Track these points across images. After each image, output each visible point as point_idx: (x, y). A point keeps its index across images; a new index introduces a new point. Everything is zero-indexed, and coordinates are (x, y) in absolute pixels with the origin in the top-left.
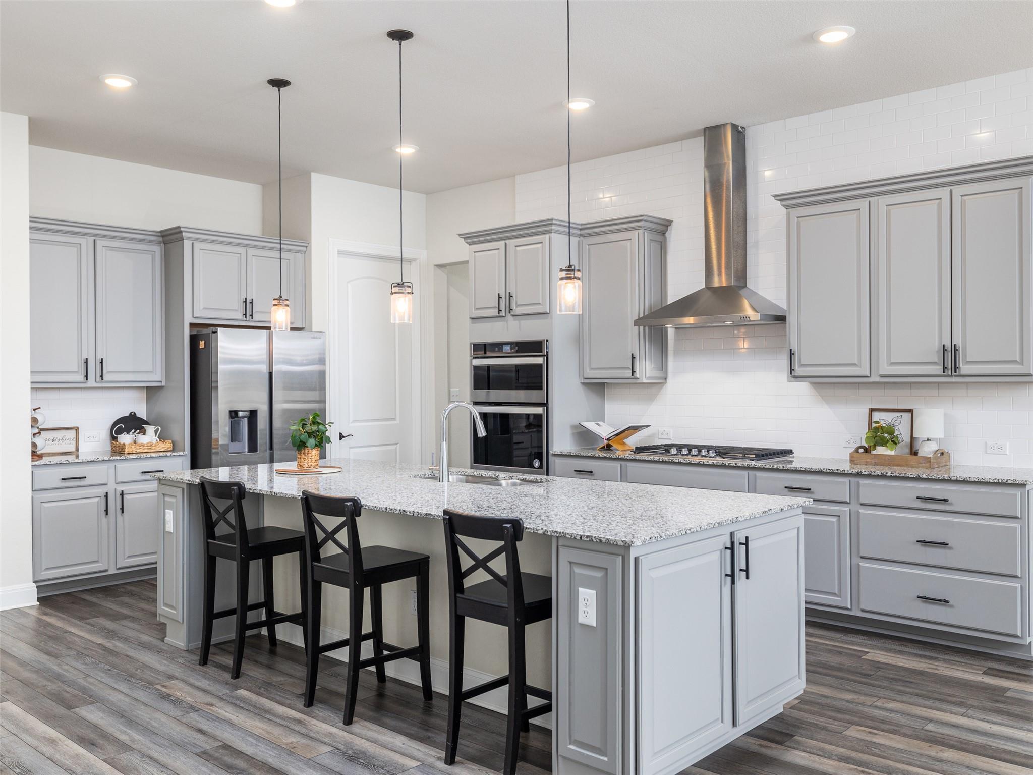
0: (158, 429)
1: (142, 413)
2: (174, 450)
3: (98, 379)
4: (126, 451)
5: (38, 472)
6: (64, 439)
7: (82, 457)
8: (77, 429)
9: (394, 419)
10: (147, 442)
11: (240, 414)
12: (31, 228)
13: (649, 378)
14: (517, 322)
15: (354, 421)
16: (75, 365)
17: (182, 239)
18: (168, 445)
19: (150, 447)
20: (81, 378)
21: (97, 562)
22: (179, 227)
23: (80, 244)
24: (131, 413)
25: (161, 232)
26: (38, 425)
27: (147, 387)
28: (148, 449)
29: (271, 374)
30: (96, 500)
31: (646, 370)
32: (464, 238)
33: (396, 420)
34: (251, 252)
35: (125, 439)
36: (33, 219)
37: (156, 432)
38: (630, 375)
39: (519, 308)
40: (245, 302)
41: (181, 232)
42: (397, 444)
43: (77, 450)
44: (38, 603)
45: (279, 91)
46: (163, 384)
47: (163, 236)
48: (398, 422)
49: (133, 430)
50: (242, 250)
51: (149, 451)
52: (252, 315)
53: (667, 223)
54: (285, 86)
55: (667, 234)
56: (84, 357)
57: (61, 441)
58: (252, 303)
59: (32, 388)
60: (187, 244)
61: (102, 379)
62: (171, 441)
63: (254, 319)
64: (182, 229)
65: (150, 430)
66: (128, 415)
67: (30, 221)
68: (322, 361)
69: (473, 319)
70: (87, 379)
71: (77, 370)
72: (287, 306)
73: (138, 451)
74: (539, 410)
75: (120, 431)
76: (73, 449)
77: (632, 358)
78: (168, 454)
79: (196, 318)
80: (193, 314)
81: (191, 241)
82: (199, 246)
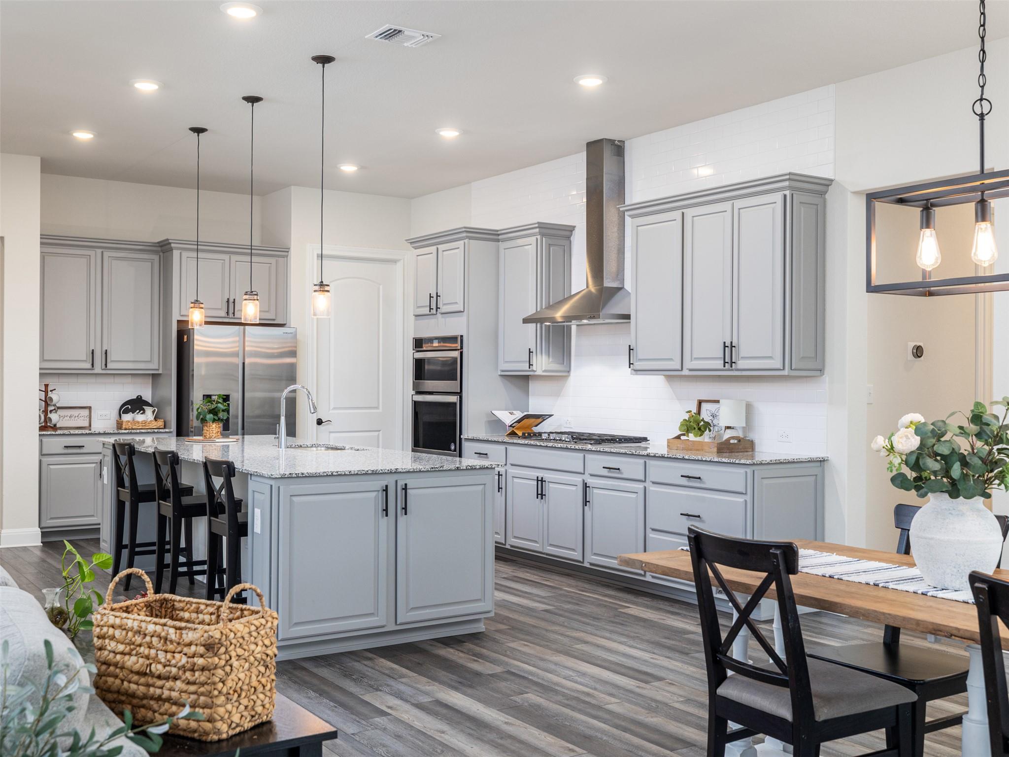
0: (155, 410)
1: (147, 396)
2: (165, 427)
3: (104, 367)
4: (124, 427)
5: (45, 440)
6: (77, 416)
7: (93, 431)
8: (90, 408)
9: (377, 408)
10: (144, 420)
11: (213, 397)
12: (42, 243)
13: (545, 371)
14: (443, 319)
15: (334, 408)
16: (83, 354)
17: (171, 250)
18: (160, 423)
19: (144, 425)
20: (89, 366)
21: (93, 516)
22: (168, 240)
23: (90, 256)
24: (138, 397)
25: (158, 243)
26: (53, 403)
27: (153, 374)
29: (244, 364)
30: (94, 465)
31: (542, 364)
32: (411, 243)
33: (379, 409)
34: (234, 258)
35: (127, 417)
36: (43, 236)
37: (153, 412)
38: (527, 368)
39: (444, 307)
40: (228, 301)
41: (170, 243)
42: (379, 431)
43: (90, 425)
44: (42, 544)
45: (198, 136)
46: (160, 372)
47: (161, 246)
48: (380, 410)
49: (138, 411)
50: (226, 257)
51: (143, 427)
52: (234, 313)
53: (571, 229)
54: (202, 132)
55: (572, 238)
56: (91, 349)
58: (234, 302)
59: (40, 374)
60: (176, 253)
61: (106, 367)
62: (162, 420)
63: (235, 316)
64: (170, 241)
65: (149, 411)
66: (135, 398)
67: (41, 238)
68: (293, 354)
69: (416, 316)
70: (93, 367)
71: (85, 359)
72: (202, 308)
73: (134, 427)
74: (453, 399)
75: (126, 411)
76: (87, 425)
77: (530, 352)
78: (156, 431)
79: (182, 315)
80: (180, 313)
81: (179, 251)
82: (185, 254)
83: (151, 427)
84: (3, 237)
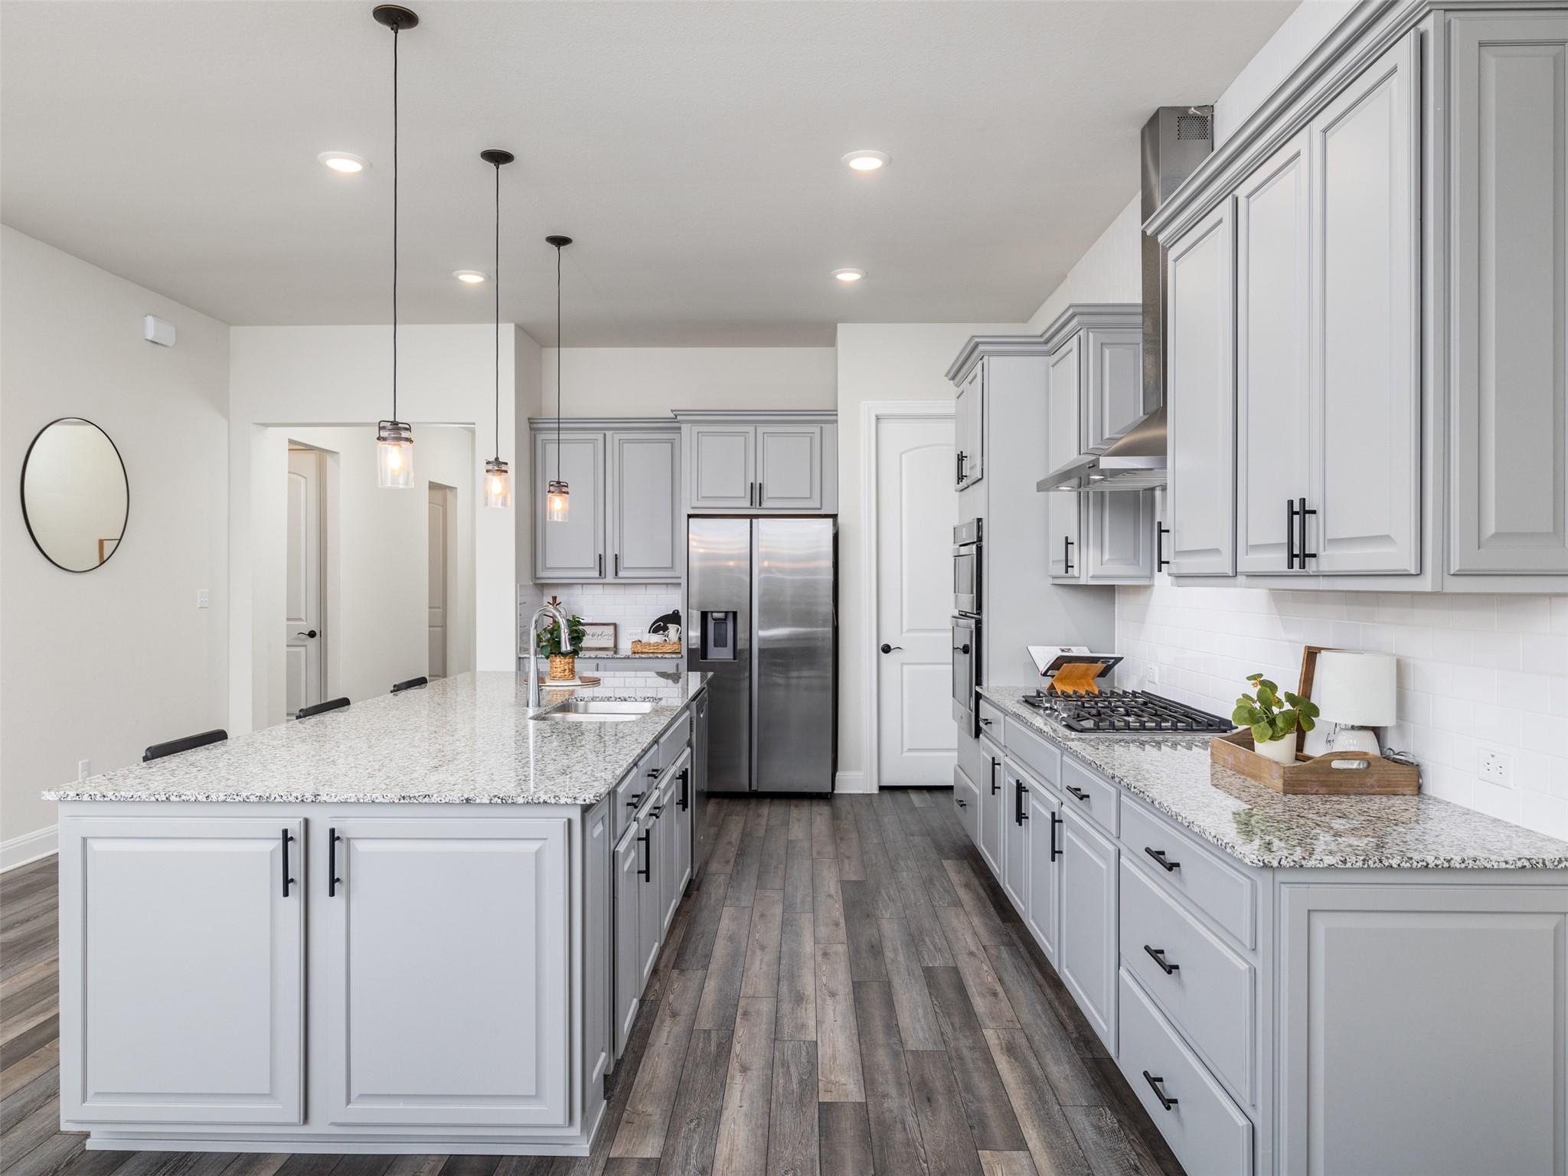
0: (678, 629)
3: (614, 575)
6: (603, 634)
13: (1095, 577)
15: (909, 631)
19: (656, 647)
20: (597, 574)
22: (672, 411)
24: (674, 612)
28: (654, 649)
37: (677, 632)
38: (1064, 572)
40: (752, 487)
41: (676, 416)
51: (656, 651)
52: (760, 502)
56: (598, 554)
57: (600, 637)
58: (761, 488)
60: (685, 428)
61: (617, 575)
64: (675, 413)
66: (671, 613)
70: (603, 575)
71: (591, 566)
75: (656, 630)
76: (611, 644)
77: (1067, 543)
78: (659, 656)
79: (693, 508)
80: (691, 504)
81: (689, 425)
82: (696, 429)
83: (664, 651)
84: (474, 424)
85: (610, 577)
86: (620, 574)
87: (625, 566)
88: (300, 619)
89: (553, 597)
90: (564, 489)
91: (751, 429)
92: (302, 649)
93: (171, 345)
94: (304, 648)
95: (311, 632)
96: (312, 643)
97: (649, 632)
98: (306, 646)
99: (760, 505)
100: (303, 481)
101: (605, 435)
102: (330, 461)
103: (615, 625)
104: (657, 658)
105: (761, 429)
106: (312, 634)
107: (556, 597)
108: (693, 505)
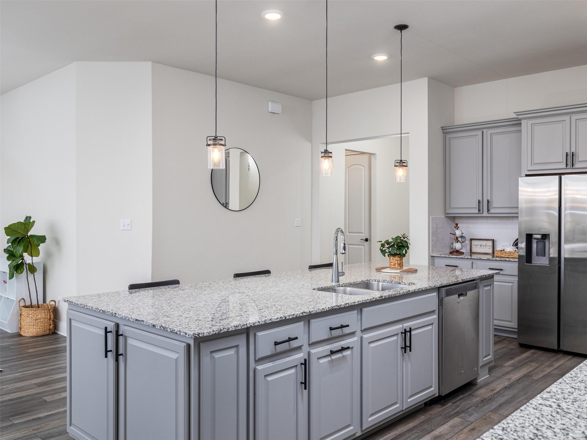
6: (486, 245)
10: (508, 251)
19: (509, 254)
23: (478, 135)
28: (508, 255)
40: (567, 155)
41: (518, 116)
57: (485, 247)
58: (574, 155)
60: (523, 123)
64: (516, 114)
70: (481, 212)
71: (476, 207)
76: (491, 252)
79: (529, 171)
80: (527, 168)
81: (526, 120)
82: (531, 122)
84: (408, 133)
85: (485, 214)
86: (492, 211)
87: (494, 207)
88: (362, 233)
89: (456, 224)
90: (404, 164)
91: (567, 118)
92: (363, 247)
93: (280, 113)
94: (364, 246)
95: (366, 239)
96: (366, 244)
97: (513, 245)
98: (364, 245)
99: (573, 166)
100: (363, 168)
101: (483, 132)
102: (373, 158)
103: (493, 241)
104: (506, 261)
105: (574, 117)
106: (367, 240)
107: (458, 224)
108: (529, 169)
